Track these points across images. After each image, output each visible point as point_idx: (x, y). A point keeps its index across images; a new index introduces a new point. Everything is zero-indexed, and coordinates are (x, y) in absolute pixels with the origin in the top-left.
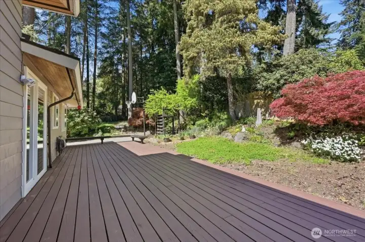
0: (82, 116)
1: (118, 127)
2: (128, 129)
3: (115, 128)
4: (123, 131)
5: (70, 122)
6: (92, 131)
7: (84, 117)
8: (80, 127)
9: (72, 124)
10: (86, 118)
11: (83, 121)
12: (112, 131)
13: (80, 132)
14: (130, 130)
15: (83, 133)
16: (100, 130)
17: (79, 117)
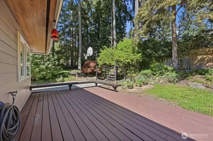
0: (46, 64)
1: (72, 73)
2: (81, 74)
3: (71, 74)
4: (78, 76)
5: (36, 68)
6: (55, 76)
7: (48, 64)
8: (45, 73)
9: (37, 70)
10: (50, 66)
11: (47, 68)
12: (69, 76)
13: (45, 77)
14: (82, 76)
15: (47, 78)
16: (61, 76)
17: (44, 64)
